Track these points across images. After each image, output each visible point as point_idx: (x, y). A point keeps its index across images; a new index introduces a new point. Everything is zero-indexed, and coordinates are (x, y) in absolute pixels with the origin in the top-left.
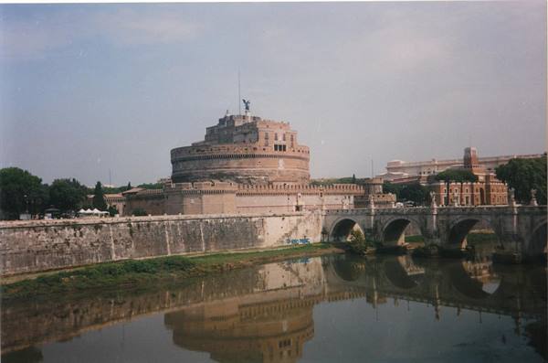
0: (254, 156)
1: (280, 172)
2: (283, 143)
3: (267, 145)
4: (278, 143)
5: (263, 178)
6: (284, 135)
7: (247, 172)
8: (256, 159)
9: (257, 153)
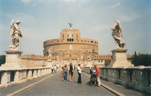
0: (58, 44)
1: (70, 50)
2: (72, 38)
3: (63, 39)
4: (69, 38)
5: (62, 53)
6: (73, 34)
7: (56, 51)
8: (59, 45)
9: (59, 43)
